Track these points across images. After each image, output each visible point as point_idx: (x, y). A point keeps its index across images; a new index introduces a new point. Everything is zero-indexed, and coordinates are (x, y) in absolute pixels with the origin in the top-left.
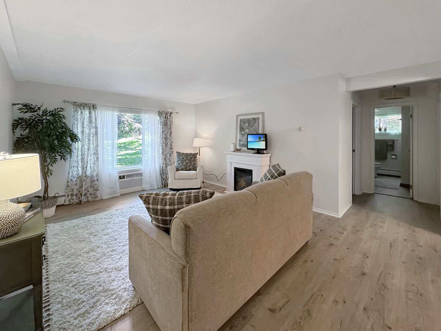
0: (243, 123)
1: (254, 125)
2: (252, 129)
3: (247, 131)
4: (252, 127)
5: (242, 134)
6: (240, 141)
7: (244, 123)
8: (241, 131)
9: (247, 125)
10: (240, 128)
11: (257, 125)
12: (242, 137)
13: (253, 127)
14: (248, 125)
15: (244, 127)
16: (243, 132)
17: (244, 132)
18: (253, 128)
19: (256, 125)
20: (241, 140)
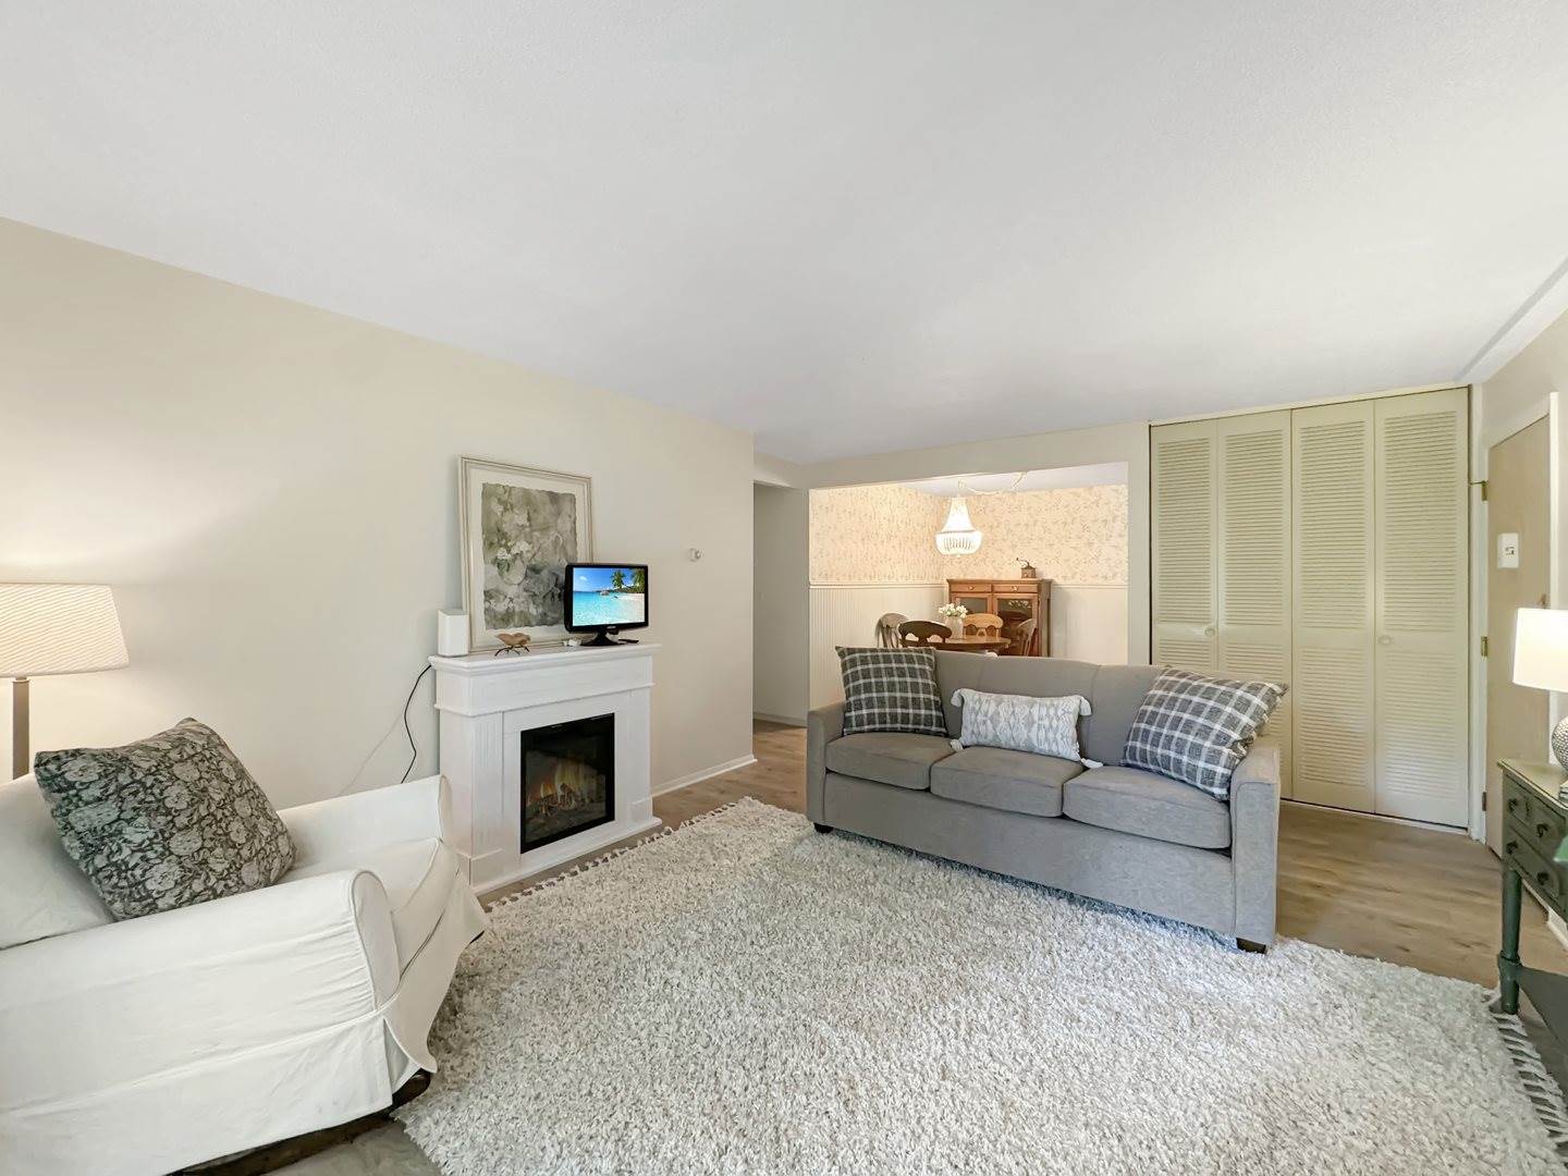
0: (501, 509)
1: (556, 522)
2: (547, 542)
3: (522, 546)
4: (545, 529)
5: (498, 563)
6: (488, 595)
7: (506, 509)
8: (489, 545)
9: (522, 519)
10: (486, 530)
11: (569, 526)
12: (501, 574)
13: (553, 534)
14: (529, 520)
15: (506, 528)
16: (502, 554)
17: (509, 552)
18: (552, 538)
19: (564, 524)
20: (497, 591)
